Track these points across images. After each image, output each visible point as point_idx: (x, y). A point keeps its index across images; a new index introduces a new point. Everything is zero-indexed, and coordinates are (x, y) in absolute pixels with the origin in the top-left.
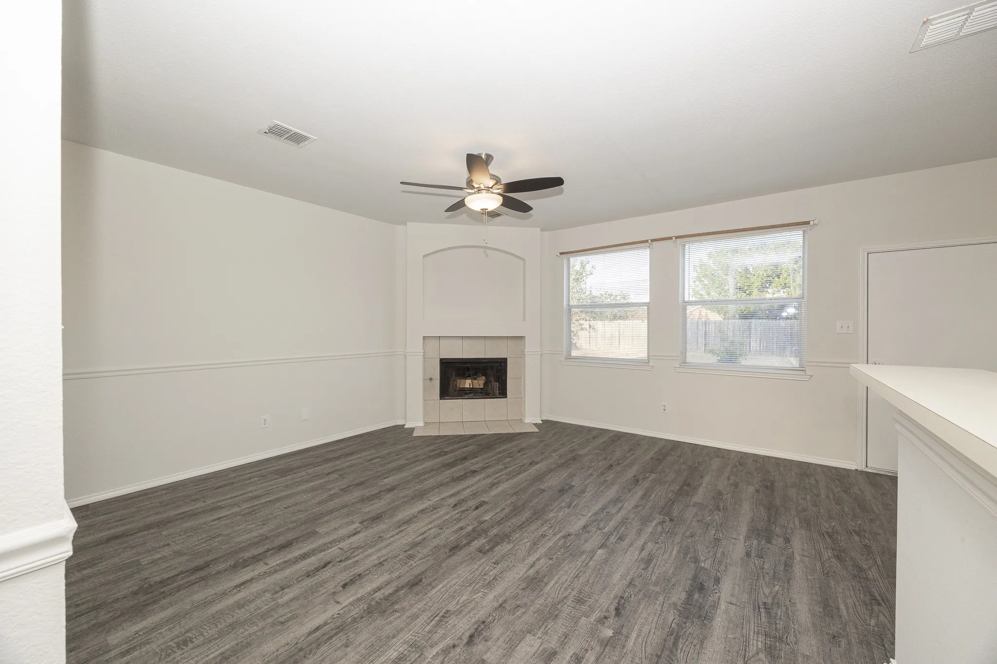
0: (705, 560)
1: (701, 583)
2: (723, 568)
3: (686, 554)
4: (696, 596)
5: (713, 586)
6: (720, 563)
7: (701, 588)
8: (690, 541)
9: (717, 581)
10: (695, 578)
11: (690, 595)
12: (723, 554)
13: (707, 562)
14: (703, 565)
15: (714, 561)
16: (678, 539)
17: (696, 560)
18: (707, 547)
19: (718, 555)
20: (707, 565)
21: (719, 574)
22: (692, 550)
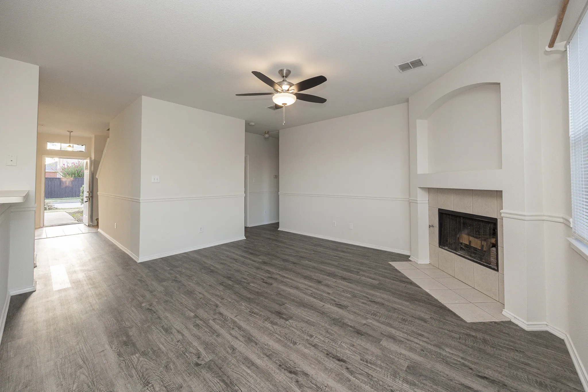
0: (139, 360)
1: (128, 346)
2: (123, 365)
3: (154, 352)
4: (124, 338)
5: (120, 350)
6: (128, 367)
7: (125, 344)
8: (163, 362)
9: (120, 355)
10: (134, 345)
11: (128, 336)
12: (132, 377)
13: (136, 359)
14: (137, 355)
15: (133, 364)
16: (171, 355)
17: (144, 354)
18: (147, 369)
19: (134, 372)
20: (135, 358)
21: (122, 359)
22: (154, 357)
